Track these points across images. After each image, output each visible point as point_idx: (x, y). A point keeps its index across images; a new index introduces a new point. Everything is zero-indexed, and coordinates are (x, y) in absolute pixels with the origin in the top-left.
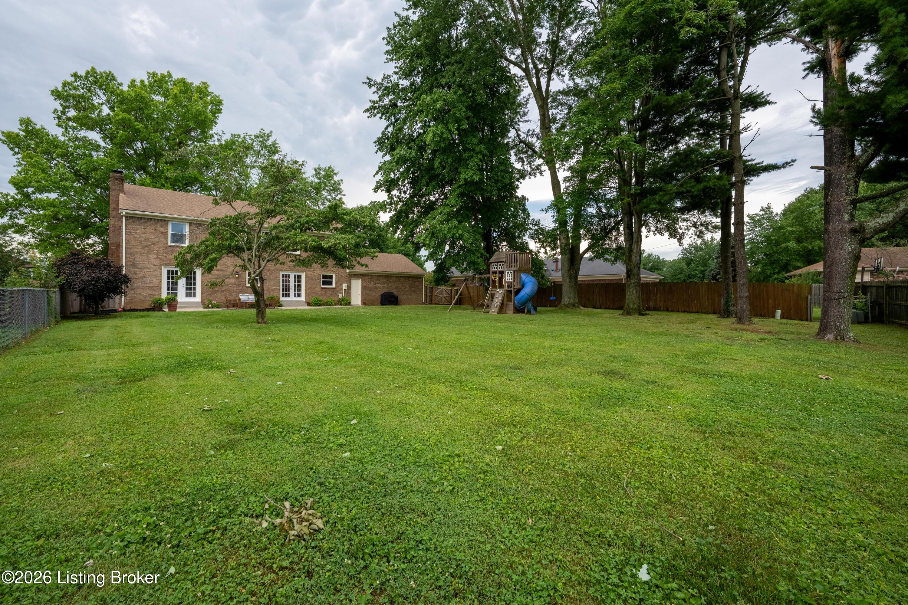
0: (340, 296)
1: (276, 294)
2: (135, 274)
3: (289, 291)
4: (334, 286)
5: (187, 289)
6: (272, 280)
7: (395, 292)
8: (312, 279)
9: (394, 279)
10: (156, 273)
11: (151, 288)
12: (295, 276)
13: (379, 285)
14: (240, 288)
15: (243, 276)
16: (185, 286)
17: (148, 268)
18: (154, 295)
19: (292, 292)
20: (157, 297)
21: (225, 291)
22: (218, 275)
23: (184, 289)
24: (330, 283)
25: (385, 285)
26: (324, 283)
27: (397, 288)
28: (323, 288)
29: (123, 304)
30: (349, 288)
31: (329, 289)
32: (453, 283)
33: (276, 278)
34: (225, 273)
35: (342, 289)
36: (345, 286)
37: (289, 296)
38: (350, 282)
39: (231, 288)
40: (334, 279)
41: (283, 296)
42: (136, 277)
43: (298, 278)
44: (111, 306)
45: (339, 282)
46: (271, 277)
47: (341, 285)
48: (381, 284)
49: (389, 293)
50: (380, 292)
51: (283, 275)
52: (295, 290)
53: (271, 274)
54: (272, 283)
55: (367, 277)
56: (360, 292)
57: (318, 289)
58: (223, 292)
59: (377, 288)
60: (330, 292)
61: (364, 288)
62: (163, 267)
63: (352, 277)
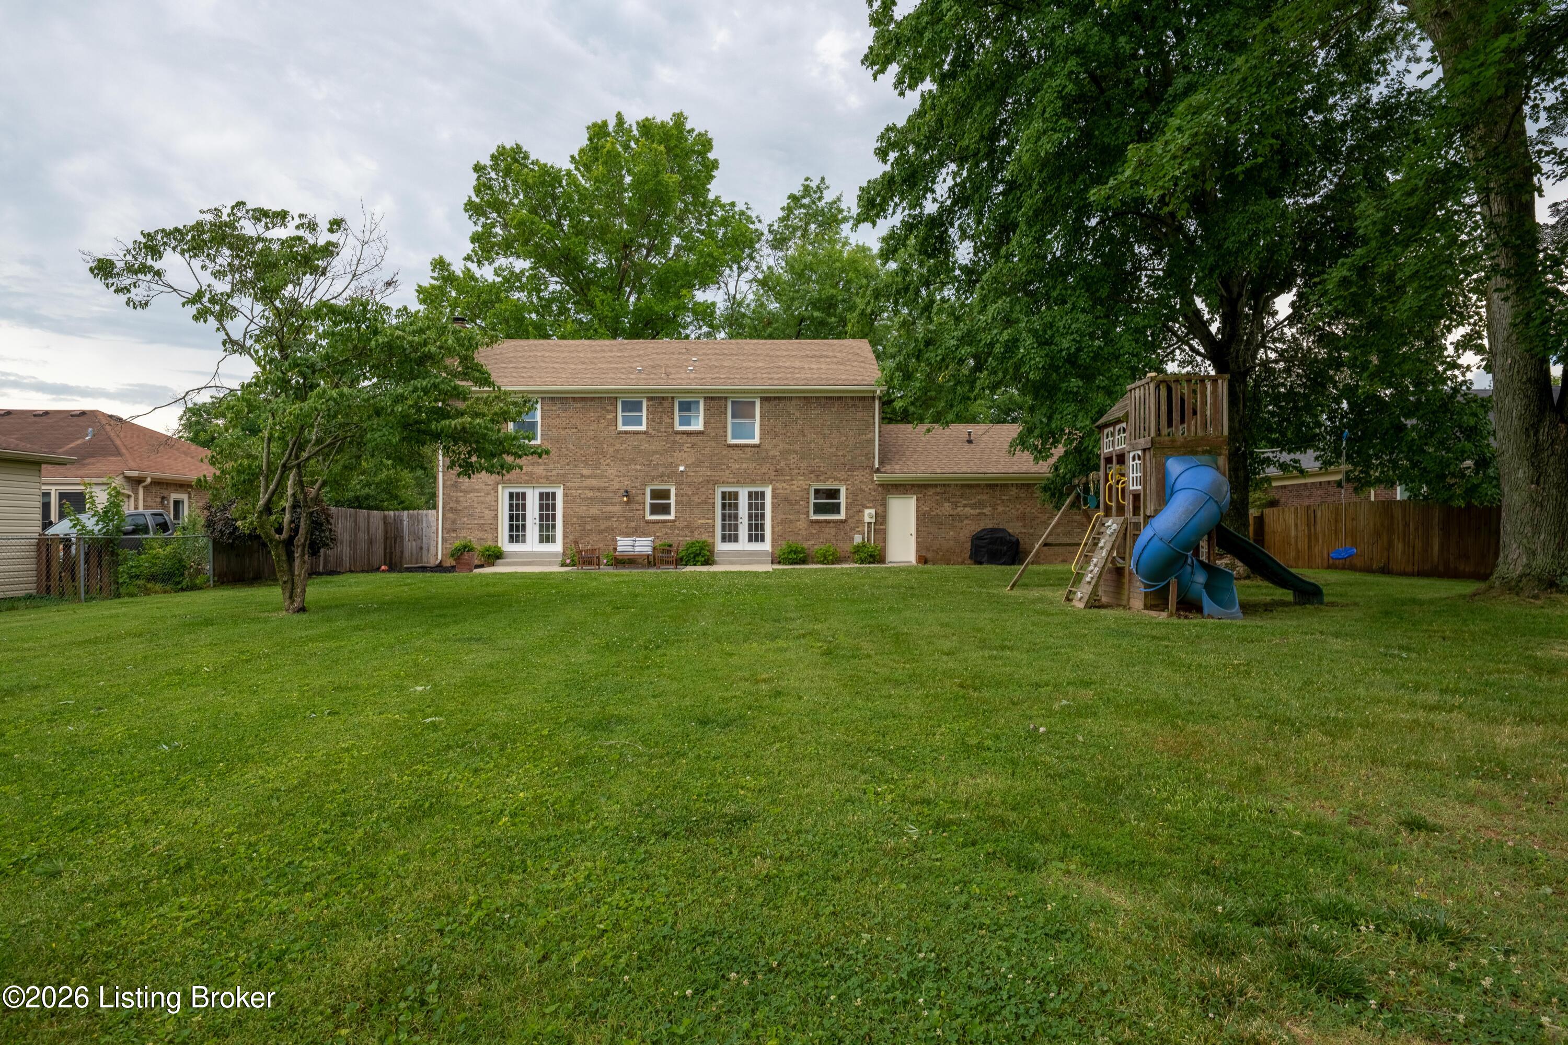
0: (858, 539)
1: (705, 537)
2: (458, 502)
3: (736, 529)
4: (842, 516)
5: (541, 526)
6: (699, 504)
7: (1014, 529)
8: (786, 500)
9: (1014, 492)
10: (489, 498)
11: (481, 527)
12: (750, 494)
13: (969, 511)
14: (633, 524)
15: (639, 498)
16: (537, 521)
17: (478, 491)
18: (486, 540)
19: (743, 531)
20: (489, 543)
21: (605, 530)
22: (591, 498)
23: (537, 528)
24: (835, 509)
25: (986, 511)
26: (819, 509)
27: (1022, 518)
28: (812, 522)
29: (440, 557)
30: (881, 519)
31: (828, 522)
32: (1272, 495)
33: (705, 501)
34: (604, 494)
35: (862, 522)
36: (868, 515)
37: (736, 540)
38: (884, 505)
39: (615, 525)
40: (843, 500)
41: (724, 539)
42: (459, 508)
43: (756, 498)
44: (425, 559)
45: (856, 507)
46: (696, 499)
47: (861, 511)
48: (973, 507)
49: (993, 530)
50: (969, 529)
51: (724, 494)
52: (750, 526)
53: (694, 493)
54: (696, 511)
55: (931, 492)
56: (913, 530)
57: (802, 524)
58: (600, 532)
59: (960, 518)
60: (831, 531)
61: (923, 519)
62: (500, 487)
63: (889, 492)
